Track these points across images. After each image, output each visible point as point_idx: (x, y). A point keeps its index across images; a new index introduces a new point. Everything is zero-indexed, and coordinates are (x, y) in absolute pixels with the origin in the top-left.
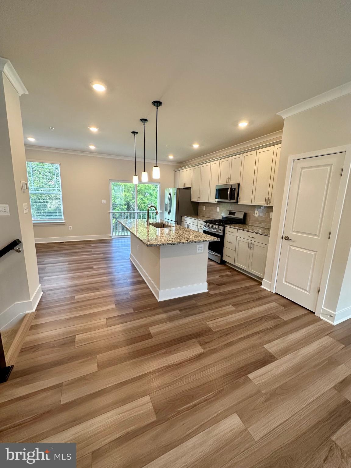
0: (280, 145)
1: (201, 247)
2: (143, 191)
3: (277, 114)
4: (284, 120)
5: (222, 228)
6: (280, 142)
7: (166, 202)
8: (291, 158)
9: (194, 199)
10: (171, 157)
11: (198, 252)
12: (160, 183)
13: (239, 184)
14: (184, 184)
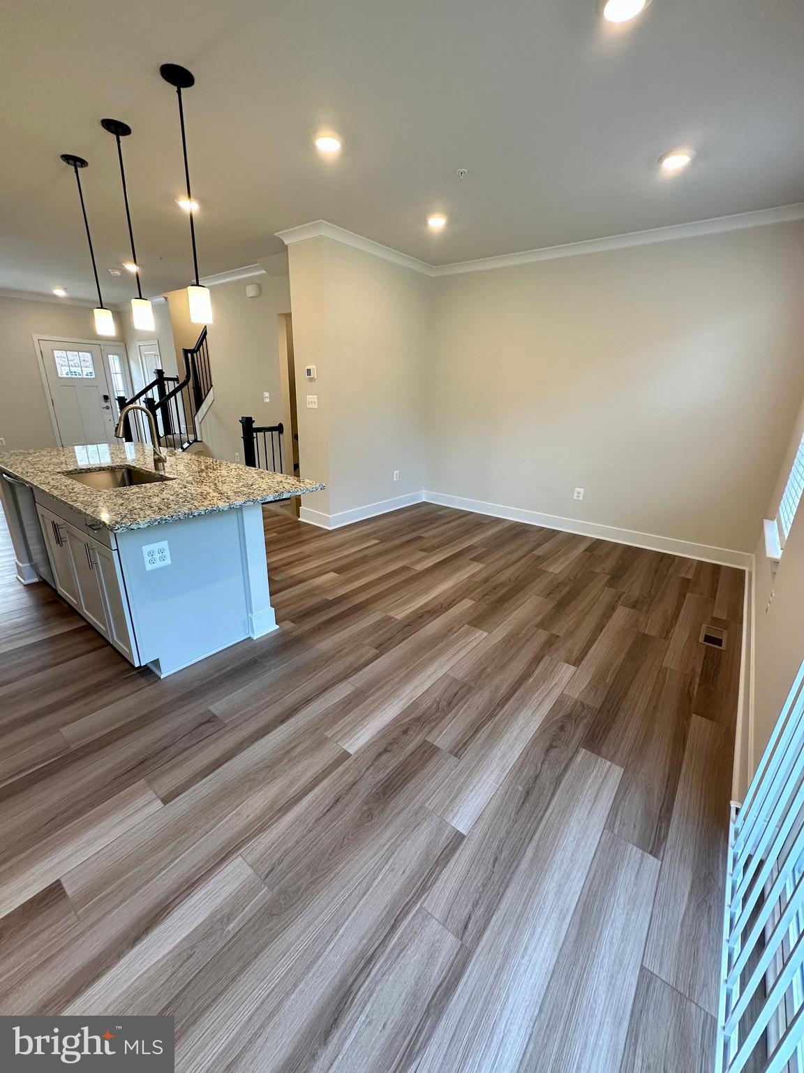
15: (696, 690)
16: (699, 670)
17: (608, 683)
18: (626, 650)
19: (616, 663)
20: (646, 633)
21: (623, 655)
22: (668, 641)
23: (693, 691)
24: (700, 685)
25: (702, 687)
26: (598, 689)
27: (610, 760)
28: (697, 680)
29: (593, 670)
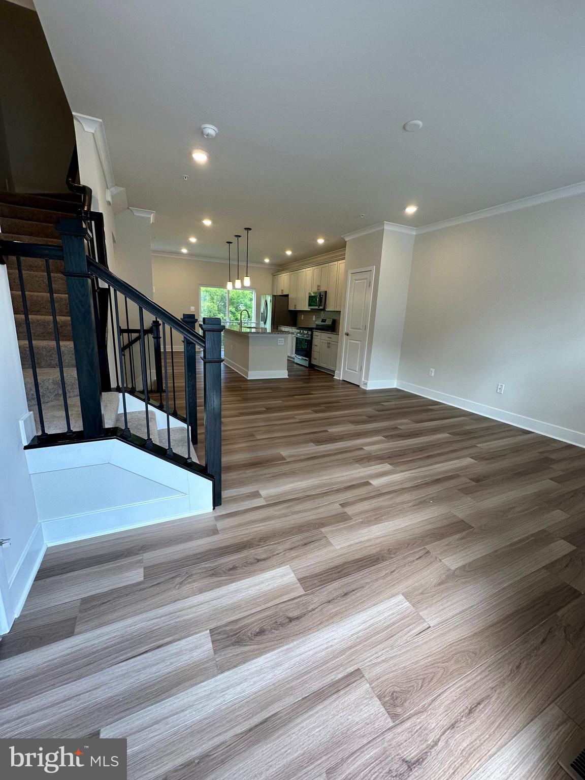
0: (344, 261)
1: (282, 341)
2: (235, 300)
3: (342, 236)
4: (346, 242)
5: (310, 333)
6: (344, 259)
7: (262, 310)
8: (350, 272)
9: (291, 308)
10: (267, 261)
11: (279, 344)
12: (255, 289)
13: (326, 292)
14: (282, 290)
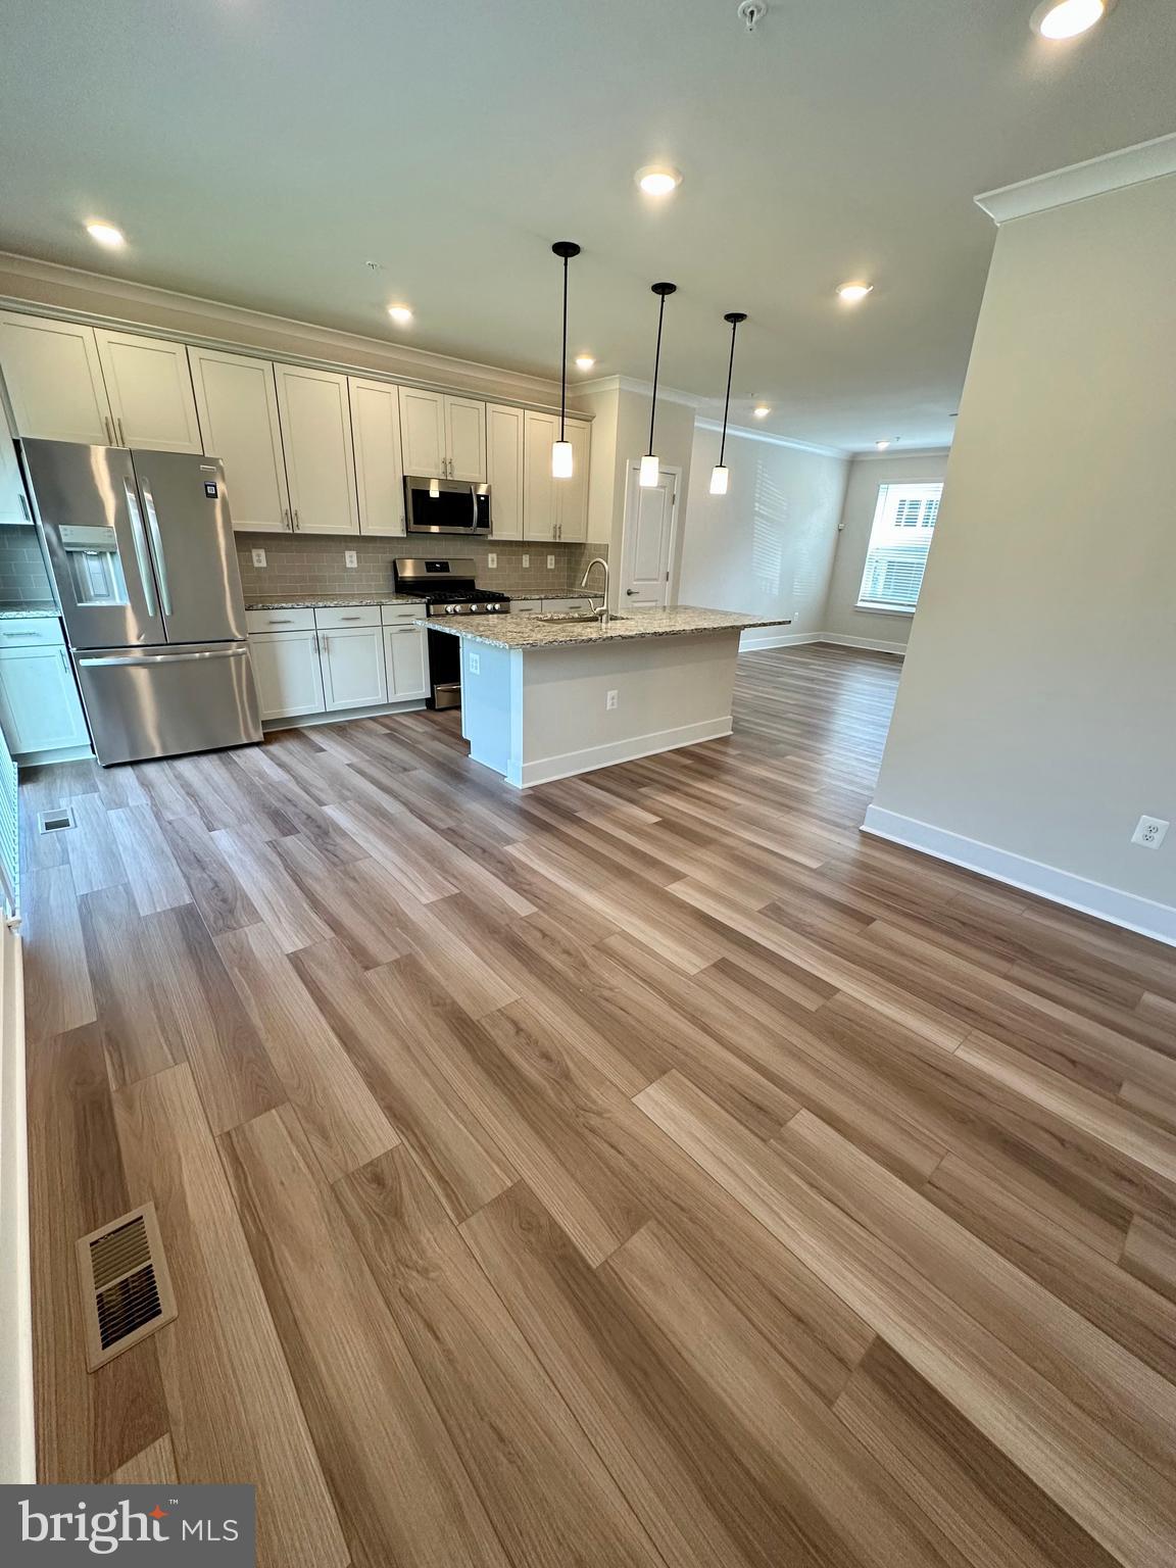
8: (630, 464)
15: (108, 1062)
16: (119, 1113)
17: (231, 968)
18: (263, 1035)
19: (253, 1001)
20: (273, 1111)
21: (257, 1021)
22: (217, 1132)
23: (111, 1057)
24: (105, 1079)
25: (98, 1079)
26: (235, 952)
27: (159, 913)
28: (113, 1087)
29: (267, 967)
